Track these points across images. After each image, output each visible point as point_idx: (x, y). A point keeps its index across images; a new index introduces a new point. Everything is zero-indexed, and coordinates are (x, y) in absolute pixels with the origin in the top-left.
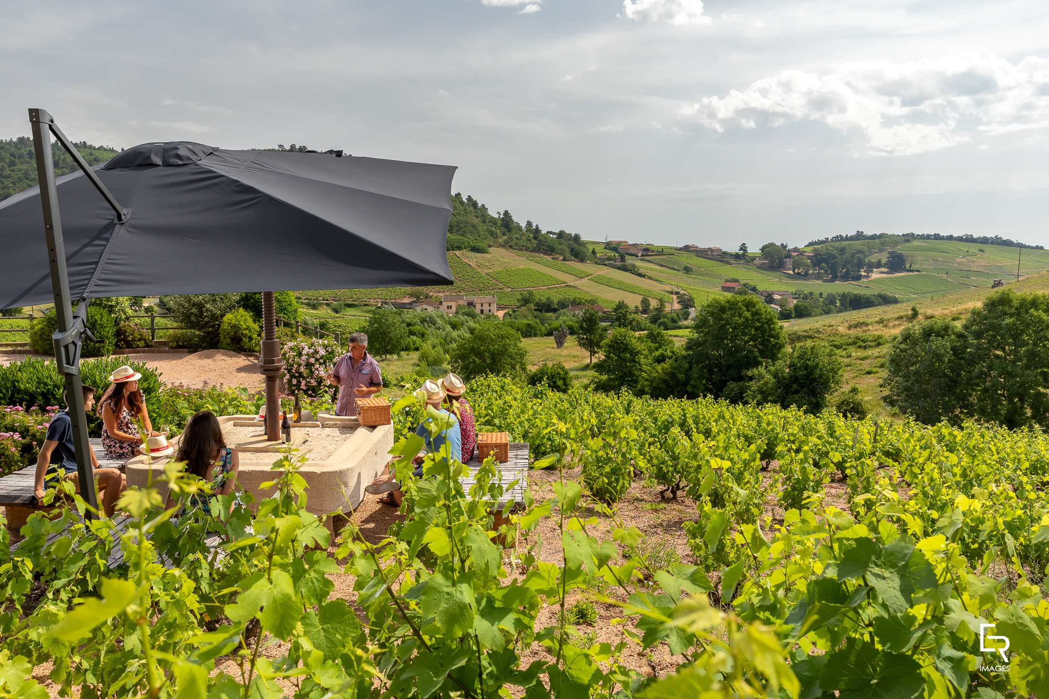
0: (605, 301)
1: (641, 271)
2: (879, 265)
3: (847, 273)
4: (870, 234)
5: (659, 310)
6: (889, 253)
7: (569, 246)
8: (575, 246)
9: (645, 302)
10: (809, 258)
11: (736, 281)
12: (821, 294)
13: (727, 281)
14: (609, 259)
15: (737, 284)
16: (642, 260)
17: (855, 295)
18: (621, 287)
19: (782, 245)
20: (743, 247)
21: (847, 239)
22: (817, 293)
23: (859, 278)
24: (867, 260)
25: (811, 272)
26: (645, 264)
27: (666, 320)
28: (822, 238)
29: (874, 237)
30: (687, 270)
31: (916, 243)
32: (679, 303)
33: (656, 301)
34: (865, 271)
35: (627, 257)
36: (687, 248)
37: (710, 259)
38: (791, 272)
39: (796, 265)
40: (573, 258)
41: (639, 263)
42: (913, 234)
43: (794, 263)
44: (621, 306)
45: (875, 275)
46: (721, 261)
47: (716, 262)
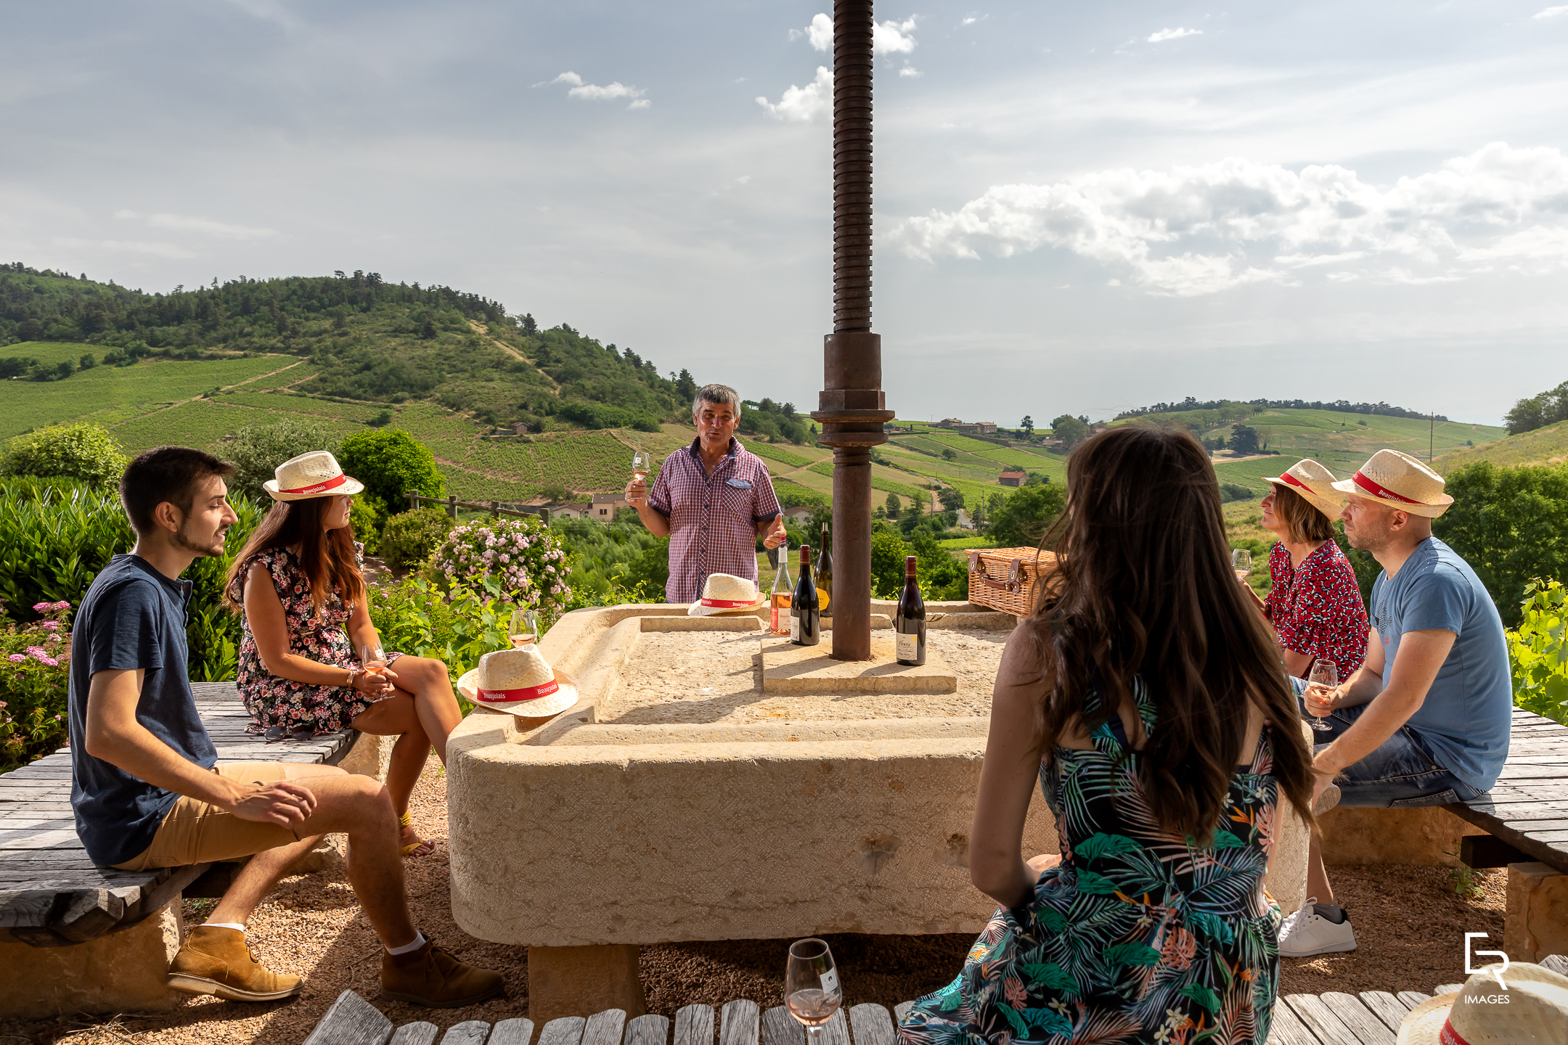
2: (1220, 445)
4: (1205, 401)
5: (915, 512)
6: (1235, 427)
7: (777, 421)
8: (787, 421)
11: (1020, 469)
13: (1006, 470)
15: (1021, 474)
19: (1081, 418)
20: (1027, 422)
21: (1172, 408)
27: (925, 526)
28: (1138, 408)
29: (1210, 406)
30: (948, 455)
31: (1270, 413)
32: (941, 501)
33: (908, 499)
36: (946, 424)
37: (981, 439)
40: (784, 438)
46: (997, 442)
47: (989, 443)
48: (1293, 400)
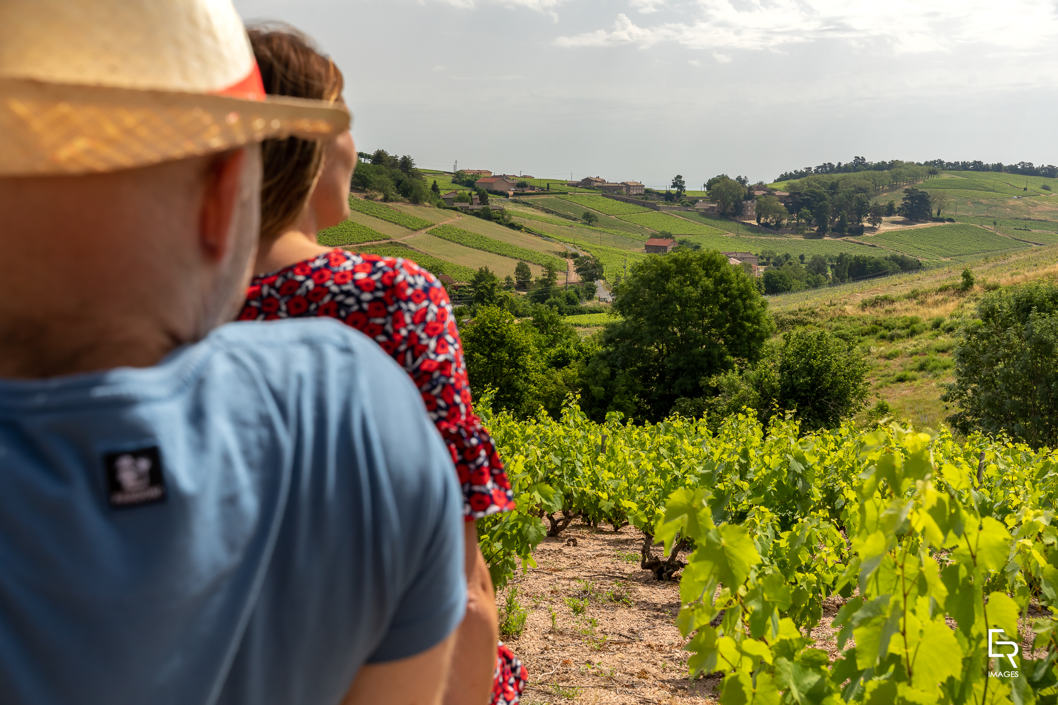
0: (456, 269)
1: (514, 220)
2: (890, 211)
3: (842, 224)
4: (875, 162)
5: (547, 283)
6: (907, 191)
7: (392, 176)
8: (404, 176)
9: (522, 271)
10: (782, 199)
11: (668, 236)
12: (802, 257)
13: (654, 236)
14: (461, 199)
15: (669, 241)
16: (515, 202)
17: (857, 259)
18: (482, 245)
19: (739, 178)
20: (678, 182)
21: (840, 169)
22: (795, 255)
23: (859, 231)
24: (871, 203)
25: (785, 222)
26: (521, 209)
27: (558, 299)
28: (801, 168)
29: (881, 166)
30: (589, 219)
31: (945, 176)
32: (578, 271)
33: (540, 268)
34: (869, 221)
35: (490, 197)
36: (587, 183)
37: (626, 201)
38: (754, 222)
39: (761, 211)
40: (400, 197)
41: (510, 207)
42: (941, 162)
43: (759, 207)
44: (483, 276)
45: (884, 227)
46: (644, 205)
47: (635, 206)
48: (971, 161)
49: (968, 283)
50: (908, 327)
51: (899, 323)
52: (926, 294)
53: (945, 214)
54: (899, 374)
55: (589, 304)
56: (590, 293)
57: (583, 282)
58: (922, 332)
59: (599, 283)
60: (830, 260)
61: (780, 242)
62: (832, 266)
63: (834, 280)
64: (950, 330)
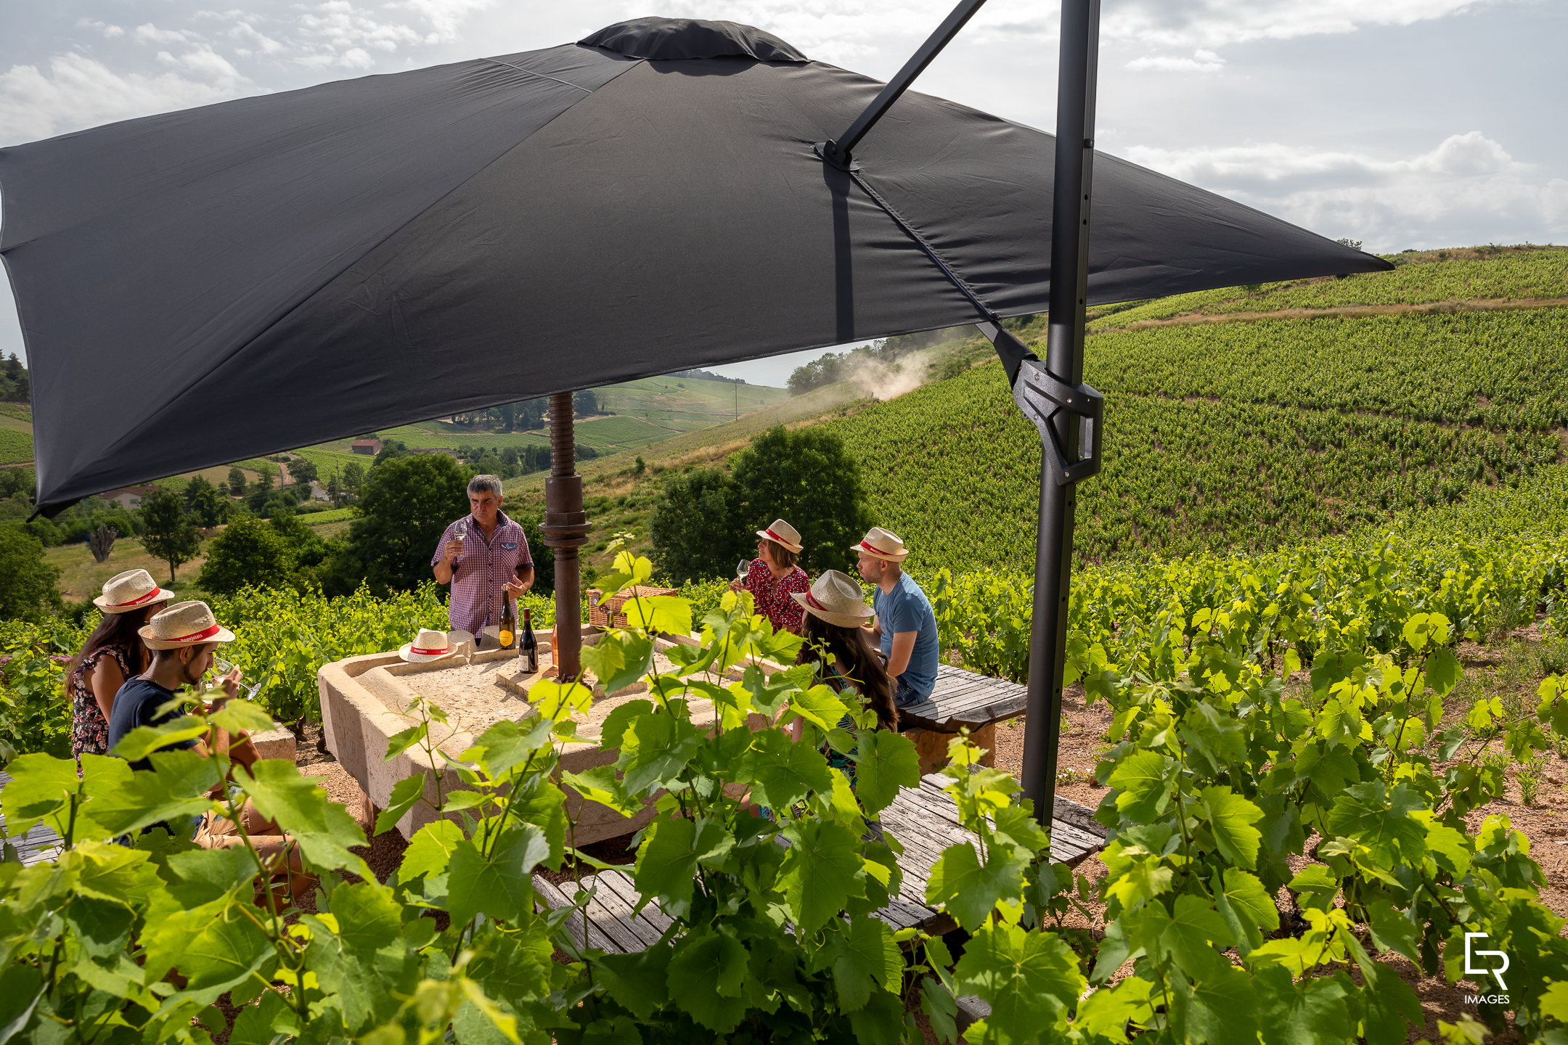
3: (526, 420)
5: (263, 487)
9: (236, 477)
11: (373, 437)
12: (495, 450)
15: (375, 441)
22: (488, 448)
25: (477, 419)
27: (276, 501)
32: (292, 474)
33: (254, 473)
38: (450, 421)
44: (197, 484)
49: (641, 466)
50: (599, 505)
51: (593, 503)
52: (610, 477)
53: (608, 408)
54: (598, 544)
55: (306, 503)
56: (307, 493)
57: (297, 484)
58: (611, 509)
59: (314, 484)
60: (519, 451)
61: (474, 437)
62: (522, 457)
63: (525, 468)
64: (632, 506)
